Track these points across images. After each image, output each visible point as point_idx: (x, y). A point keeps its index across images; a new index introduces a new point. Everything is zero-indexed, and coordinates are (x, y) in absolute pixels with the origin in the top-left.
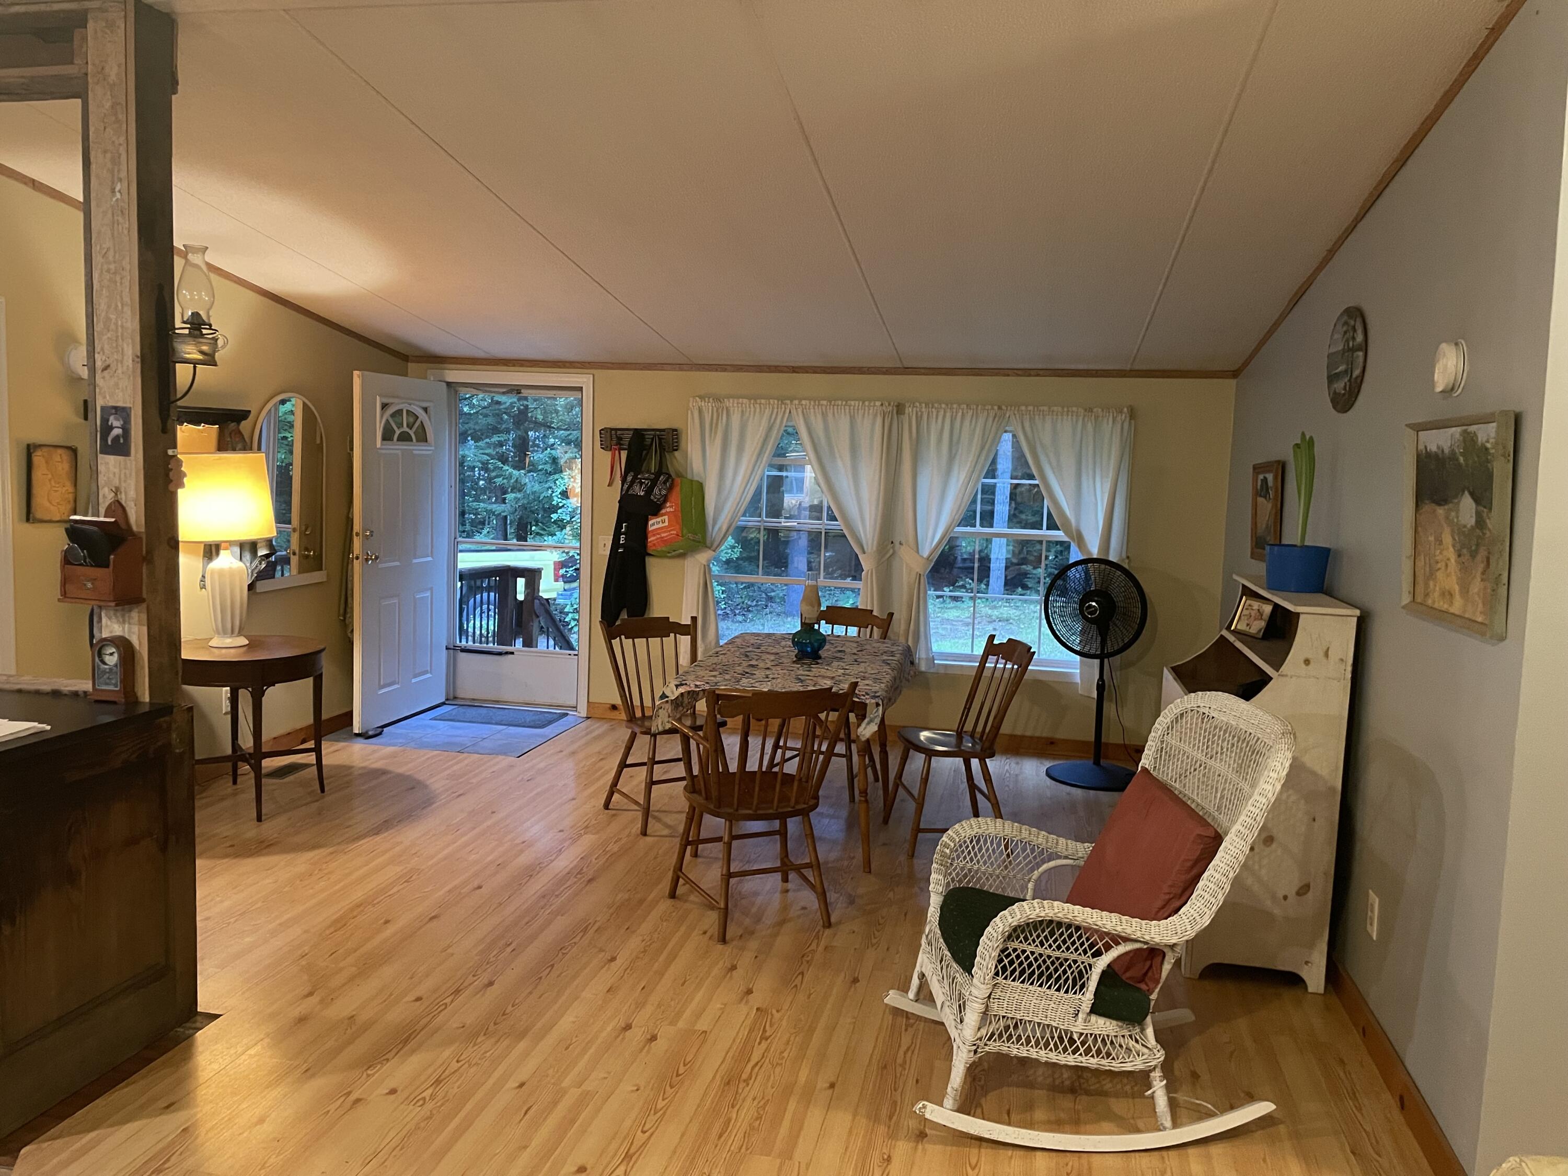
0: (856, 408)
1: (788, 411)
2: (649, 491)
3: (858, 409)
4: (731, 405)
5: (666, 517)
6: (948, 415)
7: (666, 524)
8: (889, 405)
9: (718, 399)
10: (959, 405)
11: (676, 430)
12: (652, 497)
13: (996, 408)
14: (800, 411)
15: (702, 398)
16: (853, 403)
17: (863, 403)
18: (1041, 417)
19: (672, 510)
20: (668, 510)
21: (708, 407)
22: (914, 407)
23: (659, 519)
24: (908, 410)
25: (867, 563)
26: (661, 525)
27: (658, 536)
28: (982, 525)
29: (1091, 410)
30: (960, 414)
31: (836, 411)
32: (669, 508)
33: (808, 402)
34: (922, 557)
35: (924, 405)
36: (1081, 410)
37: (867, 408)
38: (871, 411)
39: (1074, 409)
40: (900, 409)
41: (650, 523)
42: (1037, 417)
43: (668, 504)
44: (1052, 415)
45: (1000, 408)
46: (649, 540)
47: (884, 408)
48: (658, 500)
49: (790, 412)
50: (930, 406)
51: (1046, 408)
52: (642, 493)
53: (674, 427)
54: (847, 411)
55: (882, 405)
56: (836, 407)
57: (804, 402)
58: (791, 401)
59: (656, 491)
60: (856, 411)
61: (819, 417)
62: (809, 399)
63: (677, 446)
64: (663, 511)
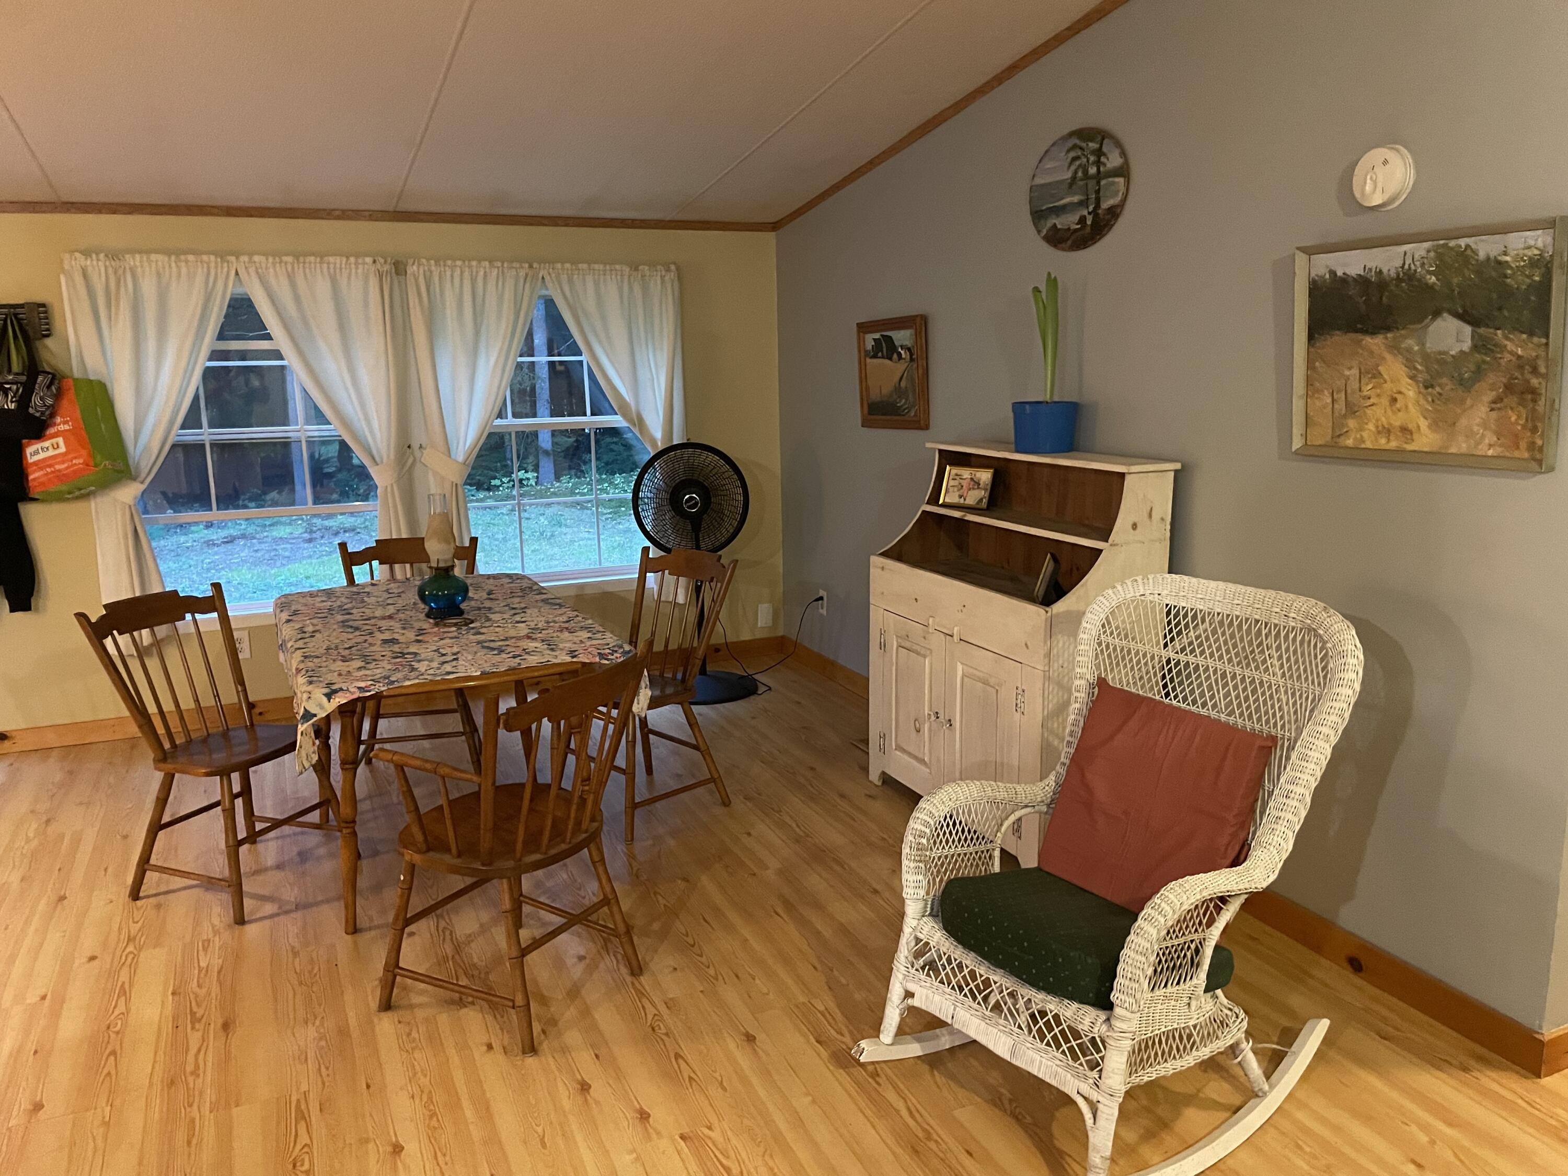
0: (338, 266)
1: (233, 273)
2: (24, 401)
3: (341, 269)
4: (138, 264)
5: (60, 440)
6: (467, 274)
7: (63, 449)
8: (385, 262)
9: (114, 255)
10: (479, 261)
11: (43, 305)
12: (31, 411)
13: (527, 265)
14: (252, 270)
15: (87, 253)
16: (331, 259)
17: (348, 258)
18: (581, 277)
19: (67, 427)
20: (62, 427)
21: (98, 268)
22: (419, 265)
23: (47, 444)
24: (412, 269)
25: (381, 477)
26: (51, 453)
27: (49, 470)
28: (515, 416)
29: (636, 269)
30: (482, 273)
31: (307, 270)
32: (61, 425)
33: (263, 259)
35: (432, 262)
36: (626, 269)
37: (353, 266)
38: (360, 271)
39: (618, 267)
40: (399, 268)
41: (29, 450)
42: (576, 276)
43: (58, 420)
44: (594, 275)
45: (531, 267)
46: (31, 477)
47: (379, 266)
48: (43, 413)
49: (237, 273)
50: (442, 263)
51: (585, 266)
52: (12, 406)
53: (38, 299)
54: (325, 270)
55: (374, 262)
56: (307, 265)
57: (256, 258)
58: (237, 258)
59: (36, 400)
60: (338, 271)
61: (284, 282)
62: (266, 254)
63: (48, 330)
64: (52, 431)
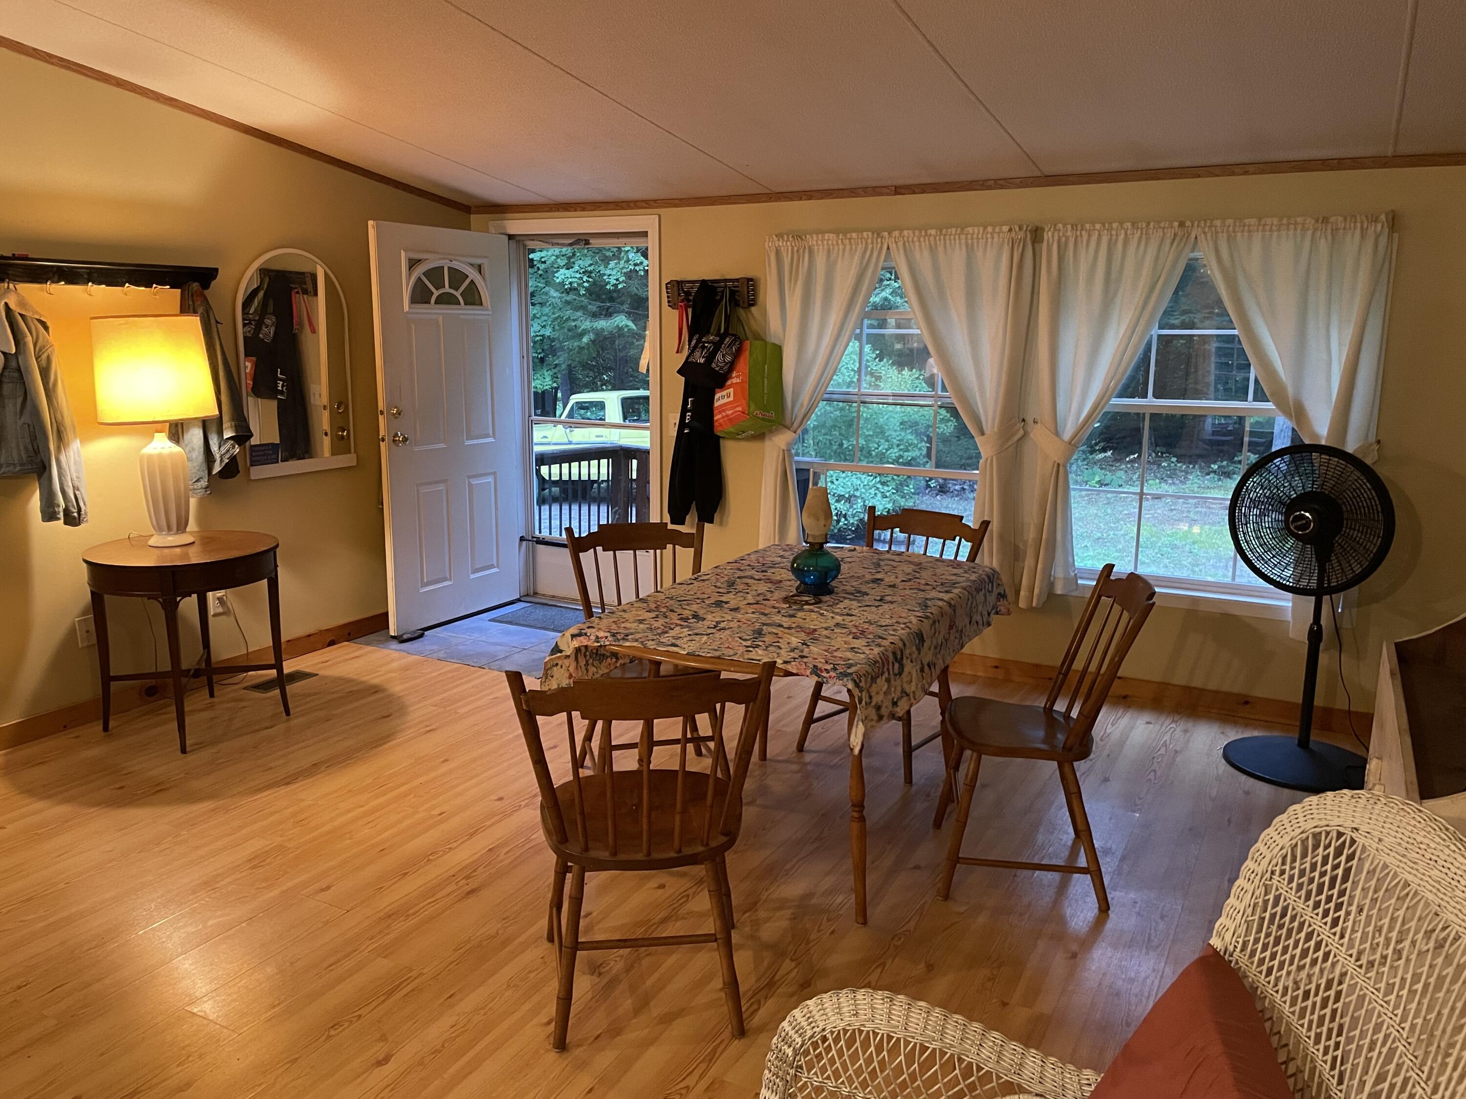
0: (975, 236)
1: (885, 247)
2: (711, 357)
3: (978, 239)
4: (814, 243)
5: (732, 390)
6: (1105, 239)
7: (731, 399)
8: (1020, 229)
9: (799, 236)
10: (1121, 223)
11: (752, 280)
12: (714, 365)
13: (1176, 224)
14: (900, 244)
15: (780, 236)
16: (970, 230)
17: (985, 228)
18: (1246, 234)
19: (738, 381)
20: (735, 381)
21: (786, 247)
22: (1055, 230)
23: (724, 393)
24: (1047, 235)
25: (986, 448)
26: (726, 400)
27: (724, 414)
28: (1156, 396)
29: (1325, 220)
30: (1122, 236)
31: (948, 242)
32: (735, 379)
33: (911, 232)
34: (1063, 441)
35: (1069, 227)
36: (1310, 222)
37: (989, 236)
38: (996, 240)
39: (1299, 220)
40: (1036, 234)
41: (716, 397)
42: (1239, 235)
43: (734, 374)
44: (1264, 230)
45: (1182, 224)
46: (715, 419)
47: (1013, 234)
48: (721, 368)
49: (888, 248)
50: (1079, 227)
51: (1253, 221)
52: (702, 361)
53: (749, 275)
54: (963, 241)
55: (1010, 230)
56: (948, 237)
57: (905, 233)
58: (890, 234)
59: (719, 356)
60: (975, 241)
61: (926, 253)
62: (913, 229)
63: (753, 300)
64: (729, 382)
